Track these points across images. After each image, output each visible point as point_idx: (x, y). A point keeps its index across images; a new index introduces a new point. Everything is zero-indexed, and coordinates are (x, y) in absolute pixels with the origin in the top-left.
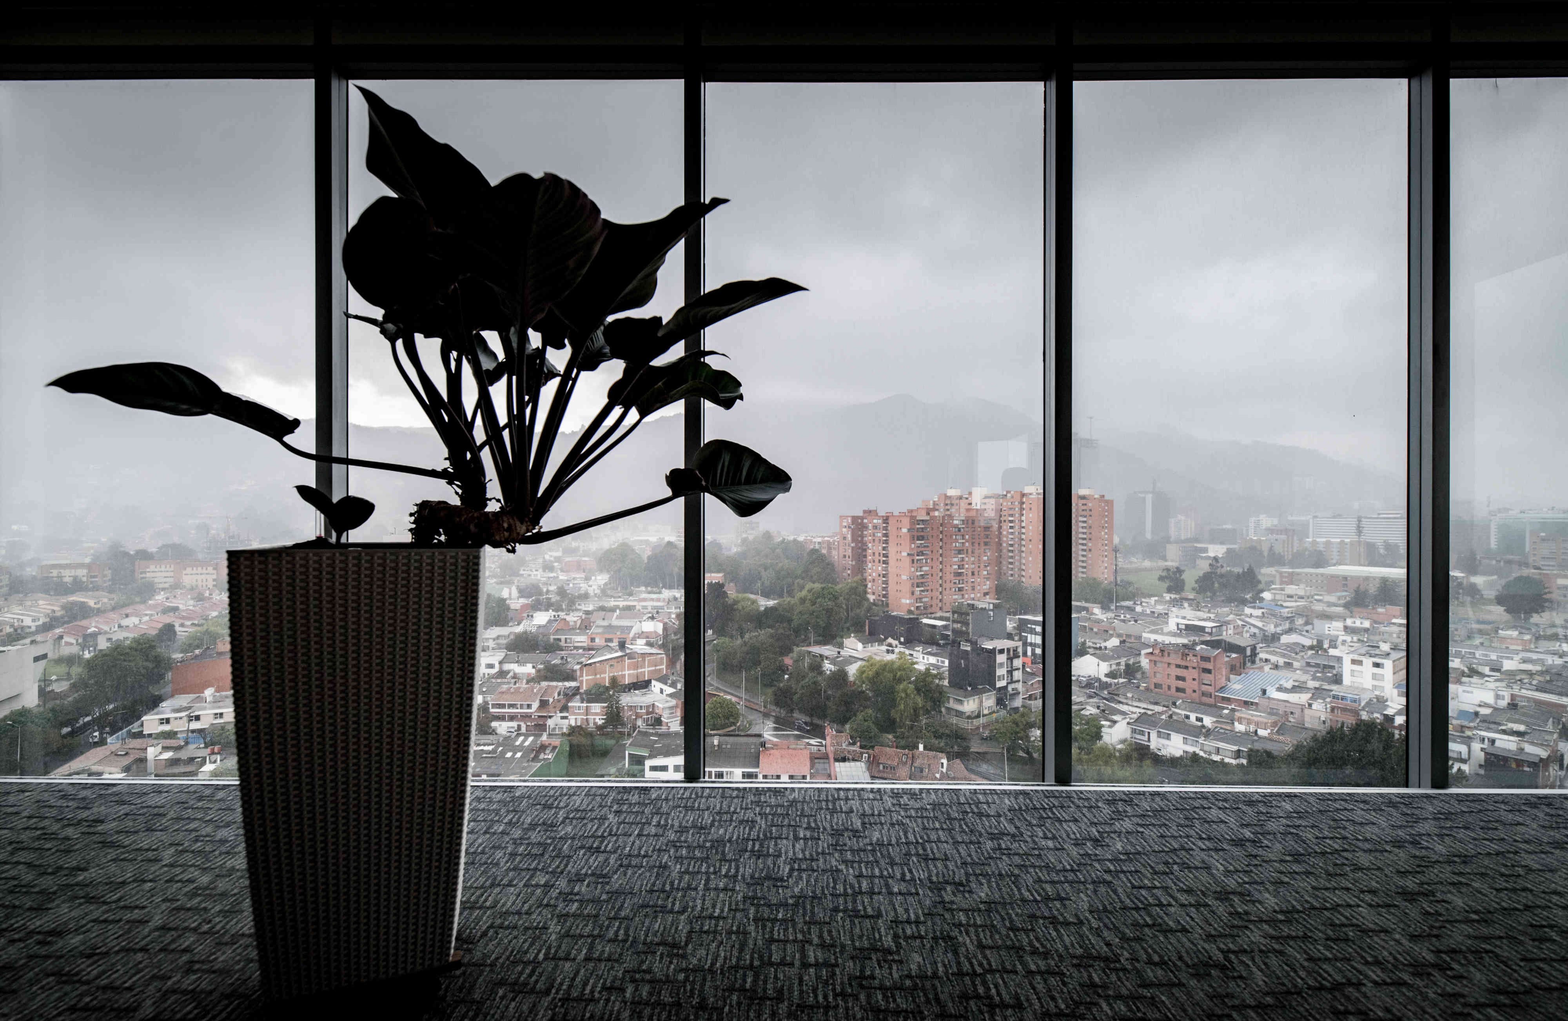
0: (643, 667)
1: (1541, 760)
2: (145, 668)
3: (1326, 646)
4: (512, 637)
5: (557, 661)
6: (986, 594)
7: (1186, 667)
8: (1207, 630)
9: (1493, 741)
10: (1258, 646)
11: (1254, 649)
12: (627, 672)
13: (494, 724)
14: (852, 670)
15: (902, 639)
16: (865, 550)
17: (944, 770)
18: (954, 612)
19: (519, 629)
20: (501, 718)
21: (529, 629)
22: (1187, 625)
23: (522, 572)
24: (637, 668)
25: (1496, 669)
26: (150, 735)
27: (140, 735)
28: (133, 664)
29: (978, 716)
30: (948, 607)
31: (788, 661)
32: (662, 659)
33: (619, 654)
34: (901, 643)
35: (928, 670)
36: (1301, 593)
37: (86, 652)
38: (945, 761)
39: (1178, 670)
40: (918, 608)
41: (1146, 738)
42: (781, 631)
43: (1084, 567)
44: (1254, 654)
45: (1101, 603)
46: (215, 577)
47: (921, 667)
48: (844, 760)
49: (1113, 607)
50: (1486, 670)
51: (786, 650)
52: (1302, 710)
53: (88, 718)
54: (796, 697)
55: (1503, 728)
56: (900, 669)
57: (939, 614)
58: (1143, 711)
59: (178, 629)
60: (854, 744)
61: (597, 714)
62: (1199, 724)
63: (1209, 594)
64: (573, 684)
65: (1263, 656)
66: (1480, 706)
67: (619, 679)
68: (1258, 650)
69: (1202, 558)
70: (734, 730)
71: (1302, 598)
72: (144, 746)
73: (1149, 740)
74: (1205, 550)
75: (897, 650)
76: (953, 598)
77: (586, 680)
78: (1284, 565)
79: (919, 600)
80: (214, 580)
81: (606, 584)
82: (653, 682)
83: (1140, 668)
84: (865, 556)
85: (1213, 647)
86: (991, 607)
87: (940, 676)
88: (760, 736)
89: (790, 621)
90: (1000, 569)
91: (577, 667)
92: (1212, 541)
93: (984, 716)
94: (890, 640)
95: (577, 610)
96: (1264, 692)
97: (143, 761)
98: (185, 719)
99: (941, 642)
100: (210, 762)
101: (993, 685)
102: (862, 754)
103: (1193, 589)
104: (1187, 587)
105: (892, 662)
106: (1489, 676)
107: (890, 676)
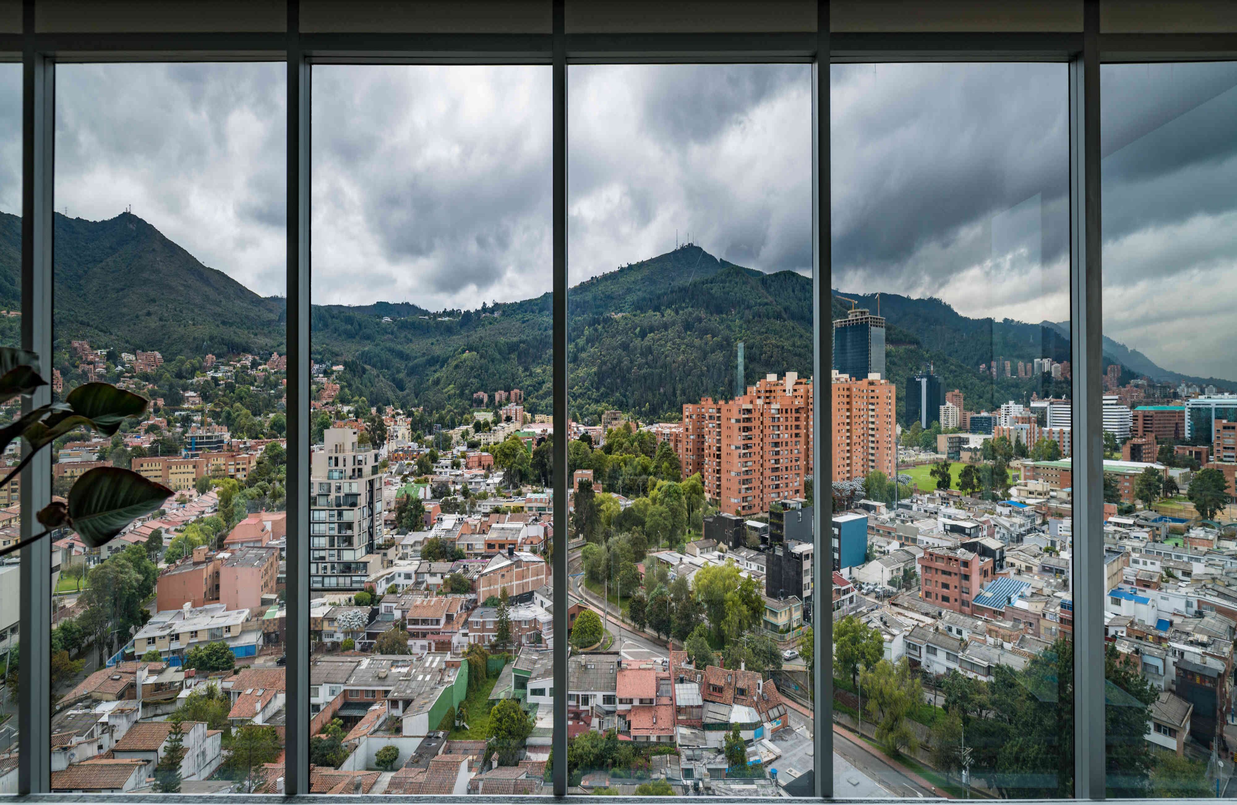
0: (527, 577)
1: (1219, 675)
2: (137, 580)
3: (1058, 548)
4: (426, 543)
5: (460, 571)
6: (797, 491)
7: (950, 574)
8: (967, 531)
9: (1182, 654)
10: (1005, 549)
11: (1002, 552)
12: (515, 583)
13: (410, 642)
14: (691, 578)
15: (731, 544)
16: (703, 443)
17: (760, 691)
18: (771, 513)
19: (431, 534)
20: (415, 635)
21: (439, 534)
22: (952, 526)
23: (434, 469)
24: (523, 578)
25: (1187, 574)
26: (140, 657)
27: (131, 657)
28: (127, 577)
29: (788, 631)
30: (767, 508)
31: (641, 568)
32: (542, 566)
33: (508, 562)
34: (730, 548)
35: (749, 578)
36: (1040, 489)
37: (92, 563)
38: (761, 682)
39: (944, 576)
40: (744, 507)
41: (917, 654)
42: (636, 535)
43: (873, 461)
44: (1002, 558)
45: (886, 501)
46: (194, 476)
47: (744, 575)
48: (682, 681)
49: (895, 506)
50: (1179, 574)
51: (640, 556)
52: (1038, 620)
53: (92, 638)
54: (647, 609)
55: (1191, 638)
56: (729, 577)
57: (761, 515)
58: (916, 623)
59: (164, 535)
60: (690, 663)
61: (490, 630)
62: (959, 637)
63: (969, 490)
64: (473, 596)
65: (1009, 559)
66: (1175, 614)
67: (508, 591)
68: (1006, 553)
69: (964, 449)
70: (596, 649)
71: (1040, 494)
72: (134, 670)
73: (920, 657)
74: (967, 441)
75: (727, 555)
76: (771, 497)
77: (483, 591)
78: (1027, 457)
79: (745, 499)
80: (194, 480)
81: (501, 483)
82: (536, 594)
83: (915, 574)
84: (703, 450)
85: (970, 551)
86: (800, 507)
87: (758, 585)
88: (617, 653)
89: (643, 523)
90: (808, 463)
91: (476, 577)
92: (974, 431)
93: (794, 629)
94: (721, 545)
95: (478, 512)
96: (1009, 599)
97: (132, 686)
98: (168, 638)
99: (762, 547)
100: (187, 688)
101: (799, 594)
102: (696, 674)
103: (958, 485)
104: (953, 483)
105: (722, 570)
106: (1182, 581)
107: (720, 584)
